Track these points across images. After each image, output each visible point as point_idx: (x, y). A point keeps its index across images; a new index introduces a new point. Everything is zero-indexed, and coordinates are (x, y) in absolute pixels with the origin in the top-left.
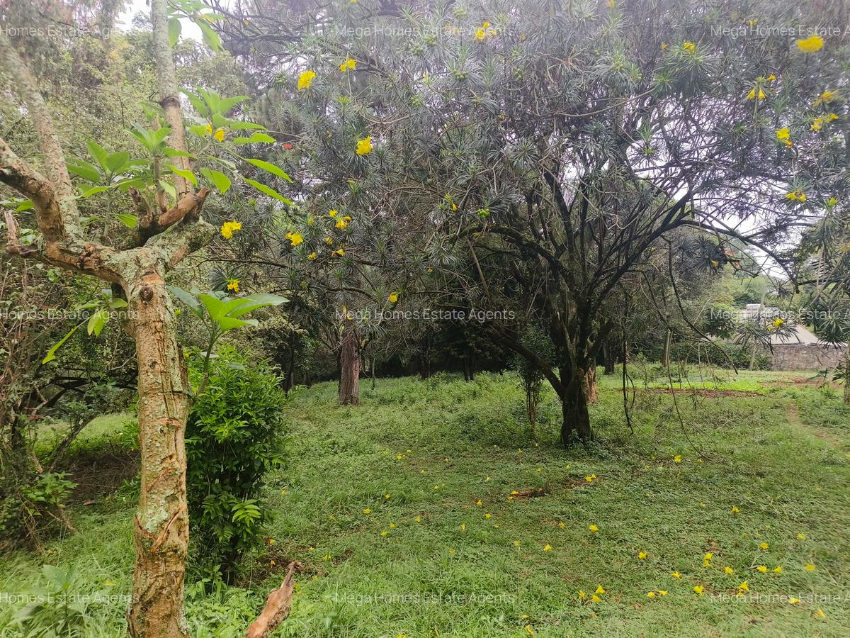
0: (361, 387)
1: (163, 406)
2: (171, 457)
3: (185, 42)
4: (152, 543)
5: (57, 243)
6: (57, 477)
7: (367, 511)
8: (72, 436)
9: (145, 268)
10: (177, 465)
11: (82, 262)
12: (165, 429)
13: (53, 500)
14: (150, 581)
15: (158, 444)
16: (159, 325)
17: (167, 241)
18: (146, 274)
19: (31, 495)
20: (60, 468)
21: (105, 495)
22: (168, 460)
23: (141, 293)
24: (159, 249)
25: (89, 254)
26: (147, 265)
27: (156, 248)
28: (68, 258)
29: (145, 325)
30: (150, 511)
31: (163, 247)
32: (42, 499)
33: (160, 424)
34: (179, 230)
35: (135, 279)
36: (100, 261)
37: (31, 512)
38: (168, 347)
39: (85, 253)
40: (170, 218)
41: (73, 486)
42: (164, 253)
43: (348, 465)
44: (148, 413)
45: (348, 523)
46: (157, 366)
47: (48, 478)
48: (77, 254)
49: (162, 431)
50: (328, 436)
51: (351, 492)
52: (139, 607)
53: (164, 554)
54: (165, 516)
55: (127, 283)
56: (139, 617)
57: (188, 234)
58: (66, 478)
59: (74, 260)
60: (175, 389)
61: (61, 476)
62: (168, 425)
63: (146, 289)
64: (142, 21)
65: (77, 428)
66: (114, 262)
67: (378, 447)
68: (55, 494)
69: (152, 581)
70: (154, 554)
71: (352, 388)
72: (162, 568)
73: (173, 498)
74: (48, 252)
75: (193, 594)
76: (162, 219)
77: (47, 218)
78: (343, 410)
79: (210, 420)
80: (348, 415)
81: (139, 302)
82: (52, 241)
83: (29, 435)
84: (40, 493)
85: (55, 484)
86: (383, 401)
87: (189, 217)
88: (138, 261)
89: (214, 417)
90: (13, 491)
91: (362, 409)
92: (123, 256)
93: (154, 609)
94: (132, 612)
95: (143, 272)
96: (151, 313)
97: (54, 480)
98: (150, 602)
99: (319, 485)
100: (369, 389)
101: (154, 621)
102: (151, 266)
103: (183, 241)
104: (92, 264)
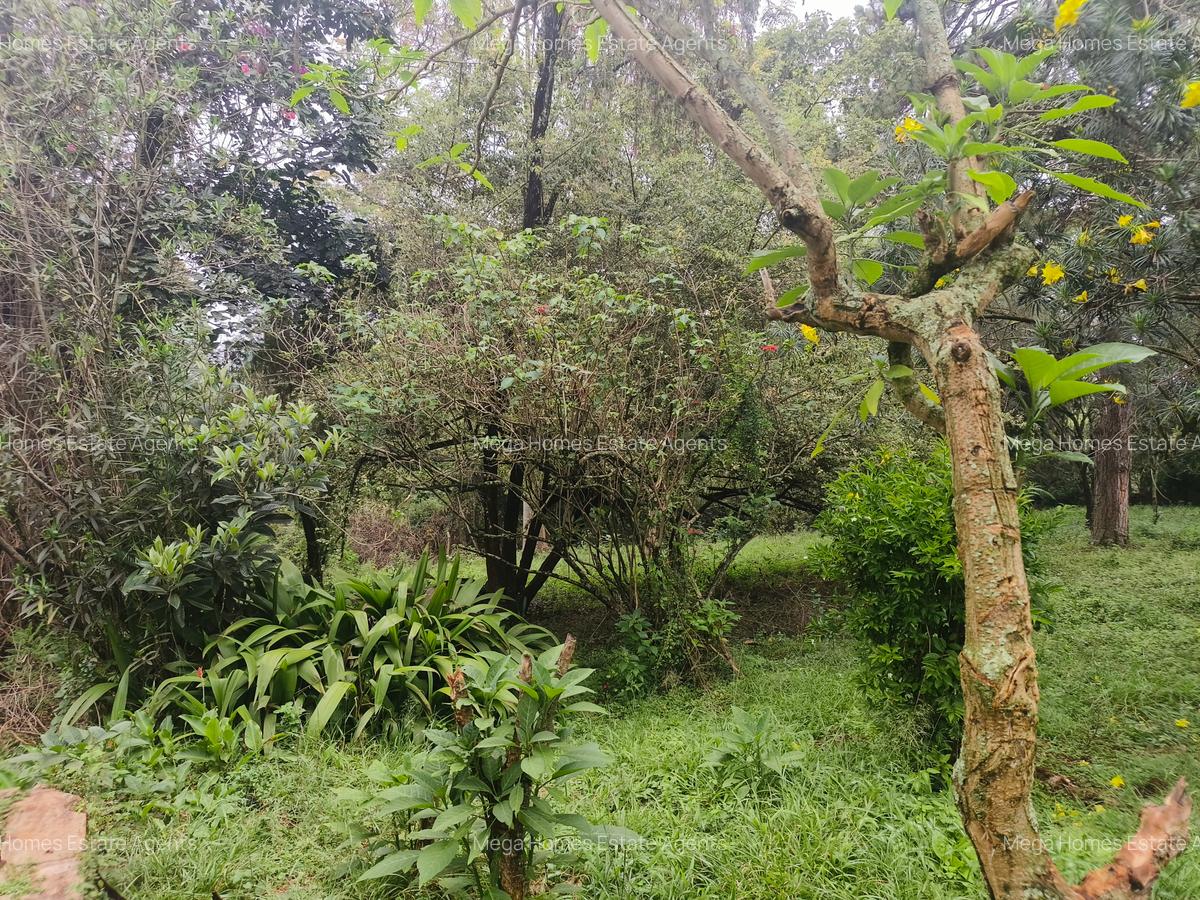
0: (1133, 518)
1: (994, 508)
2: (1010, 579)
3: (835, 25)
4: (994, 694)
5: (831, 298)
6: (718, 605)
7: (1182, 723)
8: (730, 557)
9: (950, 318)
10: (1018, 592)
11: (863, 319)
12: (1000, 541)
13: (716, 632)
14: (991, 746)
15: (991, 561)
16: (981, 394)
17: (971, 279)
18: (953, 325)
19: (693, 622)
20: (719, 595)
21: (766, 635)
22: (1006, 583)
23: (954, 352)
24: (962, 291)
25: (870, 308)
26: (952, 313)
27: (957, 289)
28: (844, 316)
29: (961, 394)
30: (986, 651)
31: (967, 287)
32: (705, 628)
33: (991, 533)
34: (986, 259)
35: (939, 334)
36: (886, 315)
37: (694, 642)
38: (995, 425)
39: (865, 307)
40: (973, 245)
41: (737, 618)
42: (970, 295)
43: (1130, 644)
44: (972, 516)
45: (1146, 735)
46: (981, 452)
47: (708, 604)
48: (855, 309)
49: (995, 543)
50: (1083, 594)
51: (1144, 687)
52: (976, 778)
53: (1010, 713)
54: (1009, 660)
55: (926, 341)
56: (976, 791)
57: (1000, 264)
58: (728, 607)
59: (851, 318)
60: (1009, 485)
61: (721, 603)
62: (1002, 535)
63: (961, 345)
64: (773, 16)
65: (735, 548)
66: (904, 314)
67: (1182, 620)
68: (719, 624)
69: (995, 746)
70: (997, 711)
71: (1117, 519)
72: (1008, 731)
73: (1016, 637)
74: (820, 311)
75: (917, 786)
76: (962, 247)
77: (820, 268)
78: (1104, 554)
79: (931, 548)
80: (1113, 564)
81: (951, 364)
82: (825, 296)
83: (688, 551)
84: (702, 621)
85: (717, 613)
86: (1178, 544)
87: (999, 241)
88: (938, 309)
89: (936, 545)
90: (675, 616)
91: (1139, 554)
92: (915, 305)
93: (999, 784)
94: (965, 781)
95: (948, 323)
96: (969, 378)
97: (716, 607)
98: (992, 774)
99: (1079, 666)
100: (1147, 523)
101: (999, 801)
102: (956, 314)
103: (993, 276)
104: (877, 321)
